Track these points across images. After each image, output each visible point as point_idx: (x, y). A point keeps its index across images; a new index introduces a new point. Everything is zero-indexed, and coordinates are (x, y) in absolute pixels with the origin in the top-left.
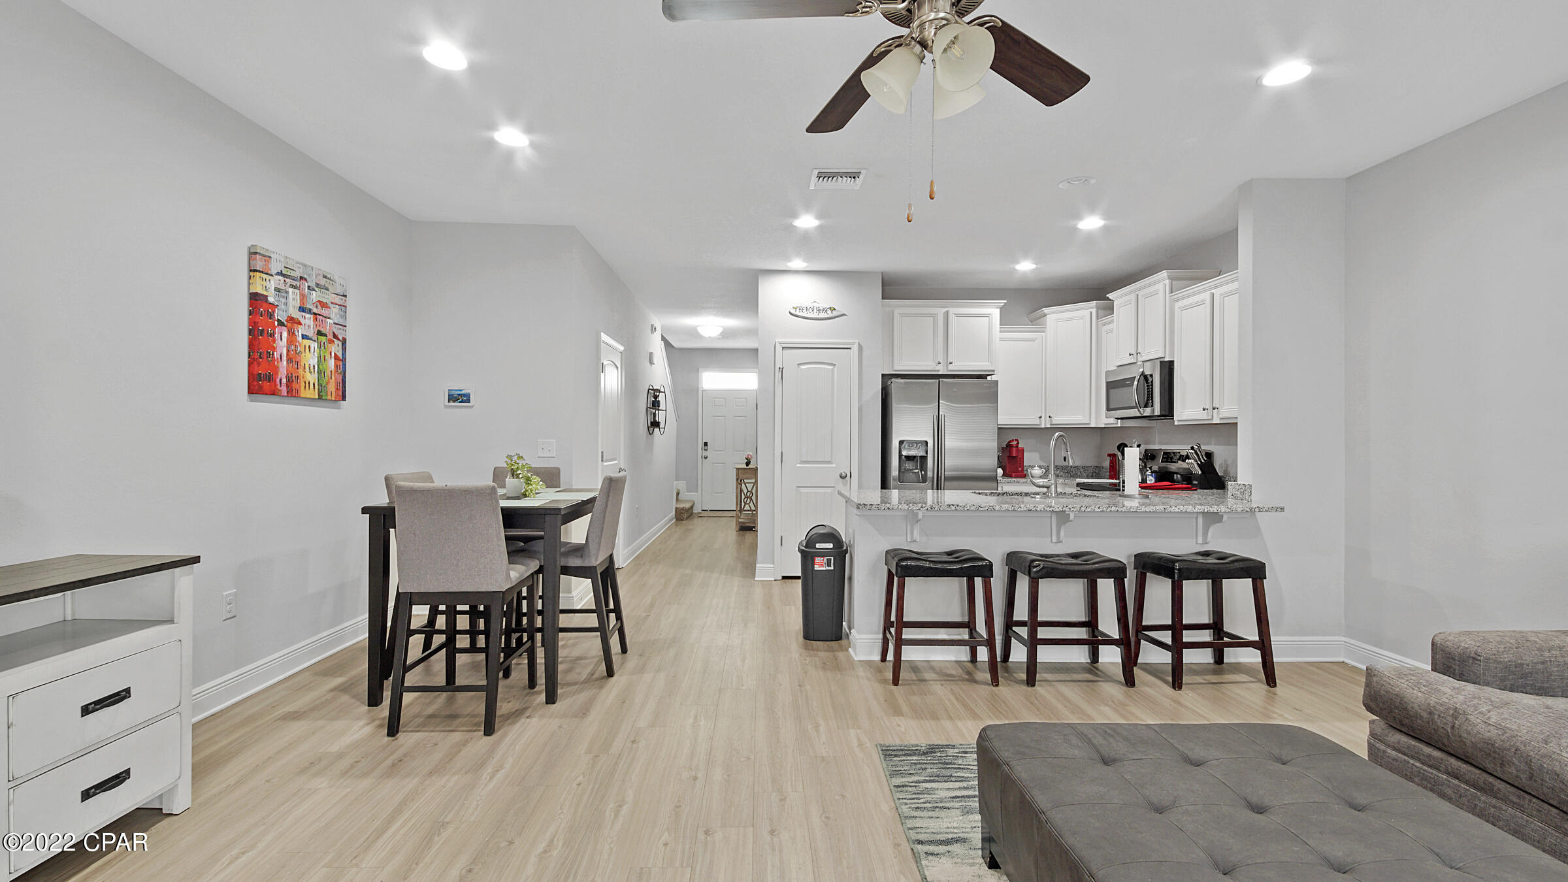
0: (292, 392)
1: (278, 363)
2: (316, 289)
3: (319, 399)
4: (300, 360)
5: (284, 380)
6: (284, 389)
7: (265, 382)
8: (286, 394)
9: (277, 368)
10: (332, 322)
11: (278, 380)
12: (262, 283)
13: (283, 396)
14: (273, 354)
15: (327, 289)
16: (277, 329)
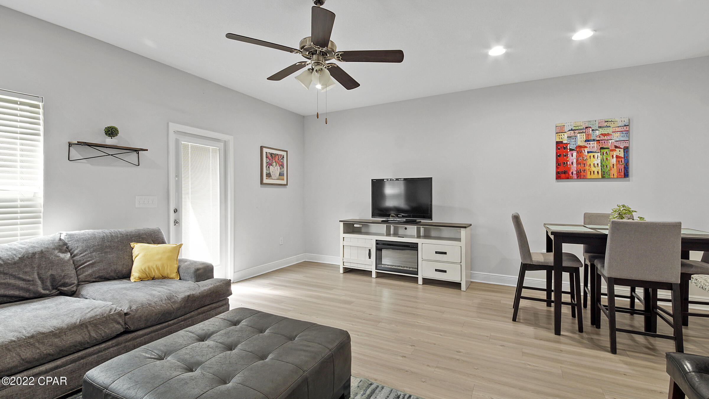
0: (580, 175)
1: (570, 166)
2: (599, 129)
3: (602, 178)
4: (587, 163)
5: (575, 172)
6: (575, 176)
7: (562, 174)
8: (576, 178)
9: (569, 169)
10: (613, 141)
11: (570, 173)
12: (559, 137)
13: (575, 179)
14: (567, 163)
15: (610, 127)
16: (569, 153)
